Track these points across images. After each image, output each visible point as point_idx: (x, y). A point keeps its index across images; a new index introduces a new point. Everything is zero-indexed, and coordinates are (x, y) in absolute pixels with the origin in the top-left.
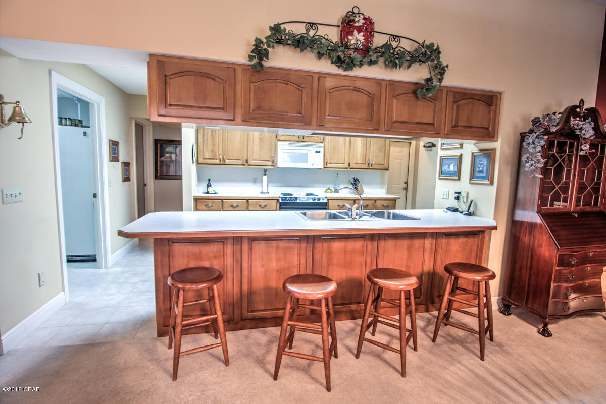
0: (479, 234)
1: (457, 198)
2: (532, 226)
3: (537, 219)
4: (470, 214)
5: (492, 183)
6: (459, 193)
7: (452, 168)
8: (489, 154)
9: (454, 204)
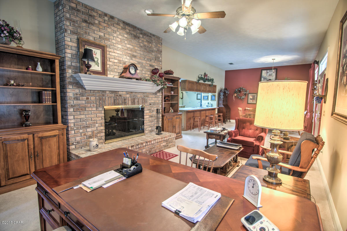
0: (214, 109)
1: (208, 104)
2: (222, 107)
3: (223, 106)
4: (212, 106)
5: (216, 101)
6: (208, 103)
7: (206, 98)
8: (215, 96)
9: (208, 105)
